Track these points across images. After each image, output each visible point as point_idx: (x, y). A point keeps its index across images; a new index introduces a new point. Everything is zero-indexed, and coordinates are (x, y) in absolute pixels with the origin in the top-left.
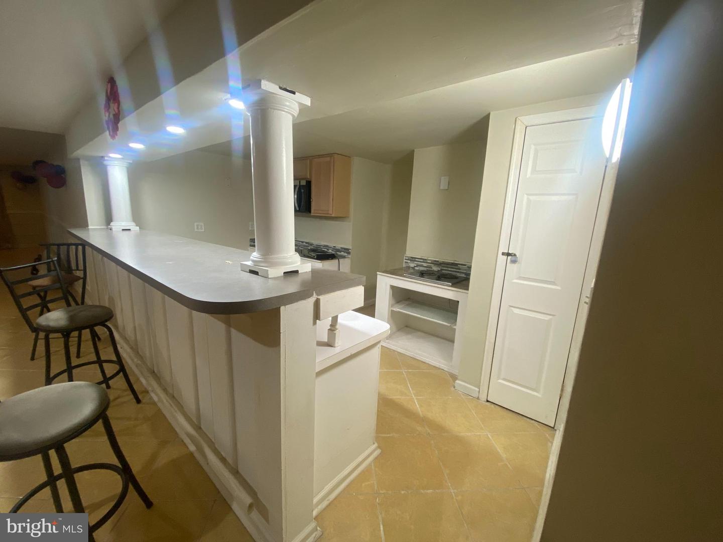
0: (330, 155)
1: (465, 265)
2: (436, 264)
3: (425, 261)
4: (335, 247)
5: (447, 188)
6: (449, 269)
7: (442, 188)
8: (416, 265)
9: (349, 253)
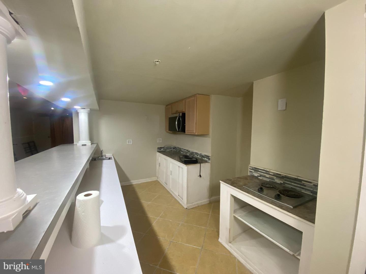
0: (194, 95)
1: (311, 183)
2: (279, 177)
3: (267, 172)
4: (201, 154)
5: (285, 109)
6: (292, 184)
7: (280, 109)
8: (259, 175)
9: (209, 159)
